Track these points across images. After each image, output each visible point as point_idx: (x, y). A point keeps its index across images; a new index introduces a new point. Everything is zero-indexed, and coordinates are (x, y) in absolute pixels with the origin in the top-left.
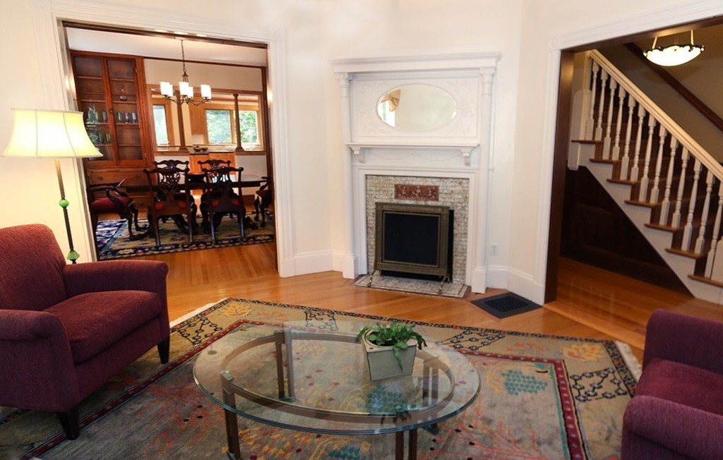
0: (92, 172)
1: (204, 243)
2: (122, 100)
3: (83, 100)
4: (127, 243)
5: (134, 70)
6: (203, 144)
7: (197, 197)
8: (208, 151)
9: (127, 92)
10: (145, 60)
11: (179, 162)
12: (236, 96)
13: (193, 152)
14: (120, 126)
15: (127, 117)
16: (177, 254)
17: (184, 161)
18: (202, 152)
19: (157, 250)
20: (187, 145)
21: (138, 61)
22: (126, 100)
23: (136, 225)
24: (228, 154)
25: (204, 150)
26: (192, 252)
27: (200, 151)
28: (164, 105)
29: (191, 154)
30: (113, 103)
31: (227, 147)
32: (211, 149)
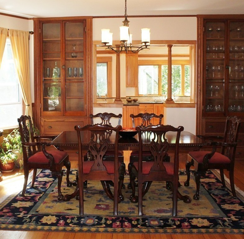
0: (45, 121)
1: (130, 221)
2: (73, 57)
3: (44, 59)
4: (55, 204)
5: (84, 29)
6: (134, 95)
7: (127, 154)
8: (137, 102)
9: (77, 50)
10: (94, 19)
11: (112, 115)
12: (170, 47)
13: (126, 103)
14: (69, 80)
15: (75, 72)
16: (98, 234)
17: (117, 114)
18: (133, 102)
19: (79, 224)
20: (121, 96)
21: (88, 21)
22: (76, 57)
23: (68, 179)
24: (154, 105)
25: (135, 101)
26: (114, 234)
27: (131, 102)
28: (107, 63)
29: (124, 105)
30: (65, 60)
31: (154, 98)
32: (140, 100)
